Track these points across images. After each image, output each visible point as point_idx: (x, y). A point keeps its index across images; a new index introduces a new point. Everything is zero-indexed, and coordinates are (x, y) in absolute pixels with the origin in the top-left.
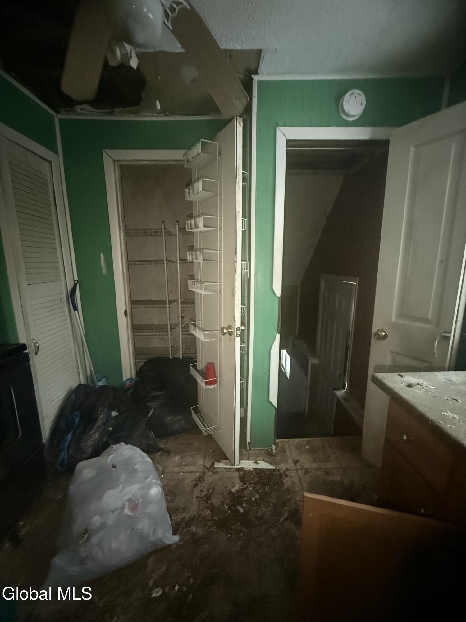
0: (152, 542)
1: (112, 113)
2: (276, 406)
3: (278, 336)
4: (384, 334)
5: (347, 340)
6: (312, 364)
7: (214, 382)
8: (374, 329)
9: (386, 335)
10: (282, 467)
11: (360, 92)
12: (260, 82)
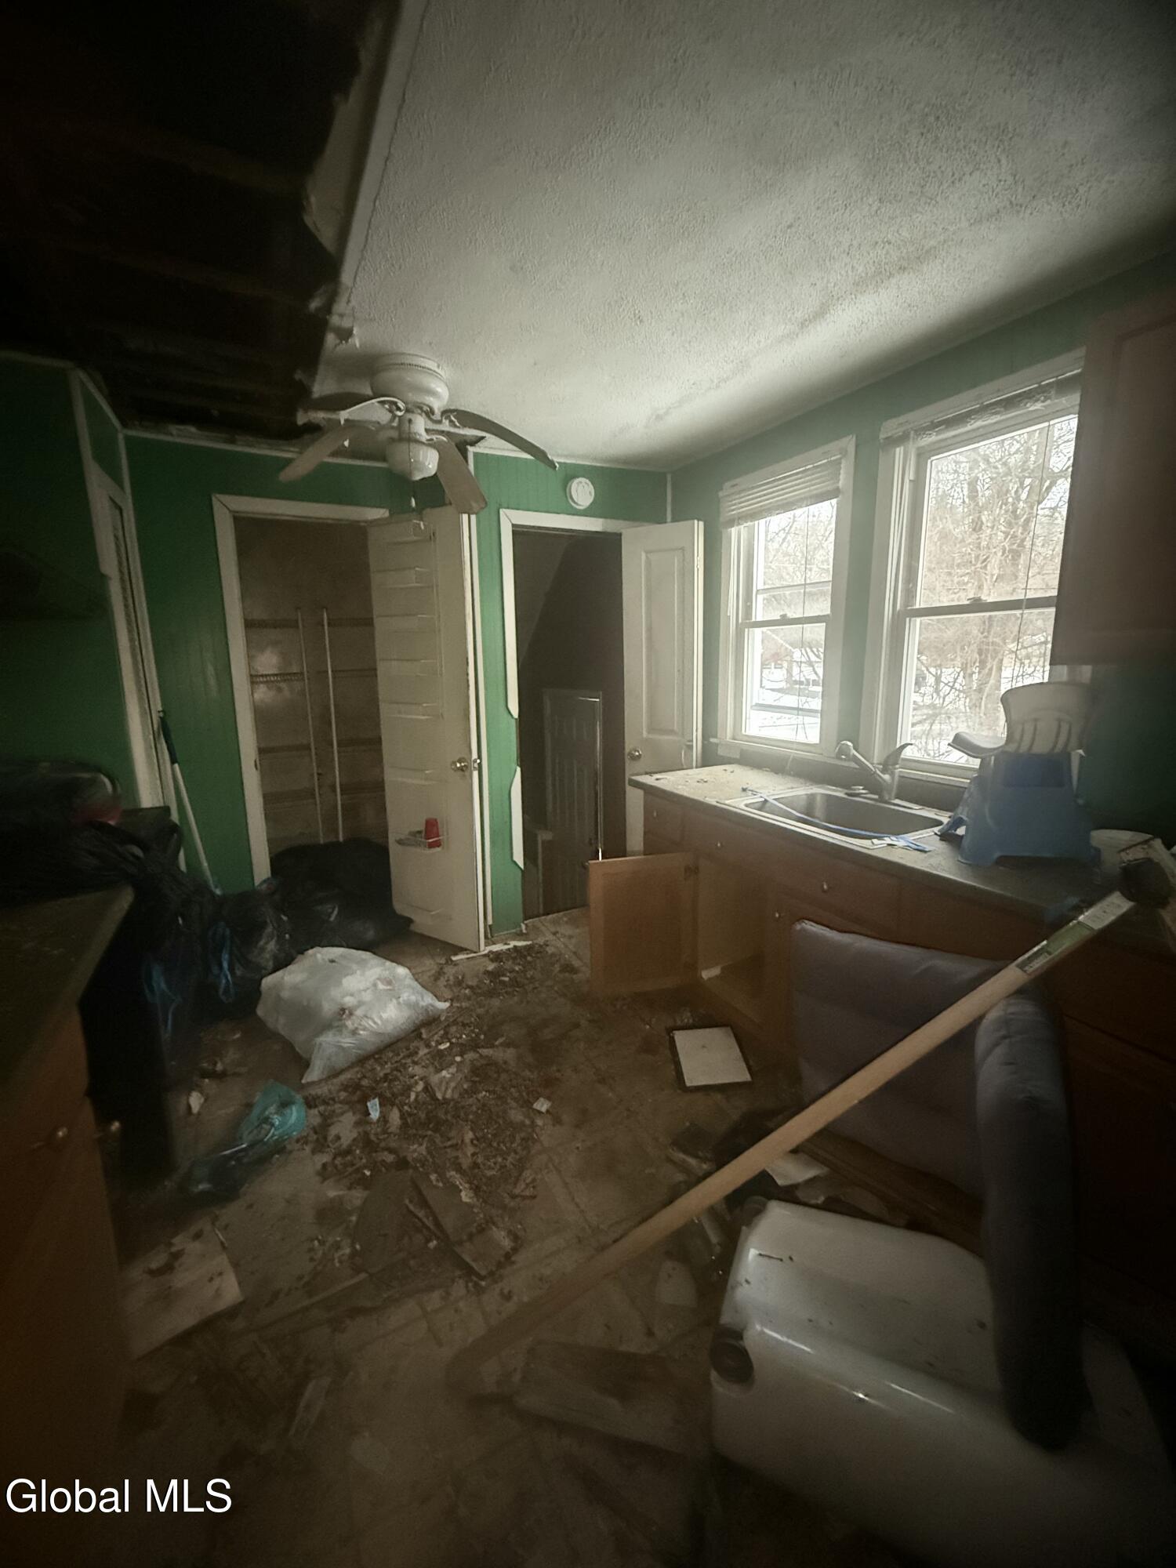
0: (423, 1007)
1: (233, 442)
2: (522, 867)
3: (519, 769)
4: (637, 754)
5: (596, 783)
6: (543, 842)
7: (437, 844)
8: (627, 751)
9: (640, 755)
10: (541, 941)
11: (587, 481)
12: (476, 455)
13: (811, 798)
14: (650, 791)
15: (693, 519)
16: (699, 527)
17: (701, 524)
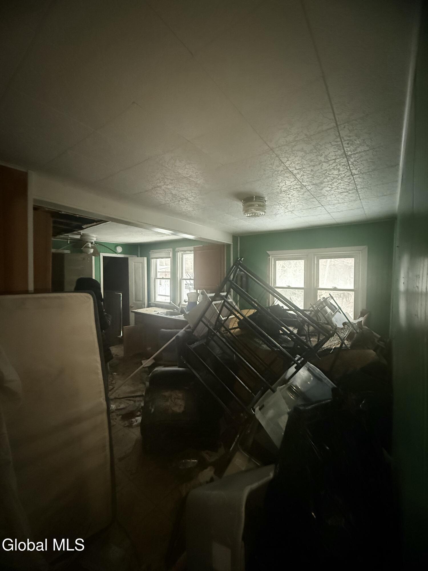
4: (132, 305)
11: (121, 247)
13: (167, 312)
14: (136, 313)
15: (144, 257)
16: (145, 259)
17: (146, 258)
